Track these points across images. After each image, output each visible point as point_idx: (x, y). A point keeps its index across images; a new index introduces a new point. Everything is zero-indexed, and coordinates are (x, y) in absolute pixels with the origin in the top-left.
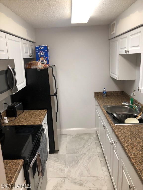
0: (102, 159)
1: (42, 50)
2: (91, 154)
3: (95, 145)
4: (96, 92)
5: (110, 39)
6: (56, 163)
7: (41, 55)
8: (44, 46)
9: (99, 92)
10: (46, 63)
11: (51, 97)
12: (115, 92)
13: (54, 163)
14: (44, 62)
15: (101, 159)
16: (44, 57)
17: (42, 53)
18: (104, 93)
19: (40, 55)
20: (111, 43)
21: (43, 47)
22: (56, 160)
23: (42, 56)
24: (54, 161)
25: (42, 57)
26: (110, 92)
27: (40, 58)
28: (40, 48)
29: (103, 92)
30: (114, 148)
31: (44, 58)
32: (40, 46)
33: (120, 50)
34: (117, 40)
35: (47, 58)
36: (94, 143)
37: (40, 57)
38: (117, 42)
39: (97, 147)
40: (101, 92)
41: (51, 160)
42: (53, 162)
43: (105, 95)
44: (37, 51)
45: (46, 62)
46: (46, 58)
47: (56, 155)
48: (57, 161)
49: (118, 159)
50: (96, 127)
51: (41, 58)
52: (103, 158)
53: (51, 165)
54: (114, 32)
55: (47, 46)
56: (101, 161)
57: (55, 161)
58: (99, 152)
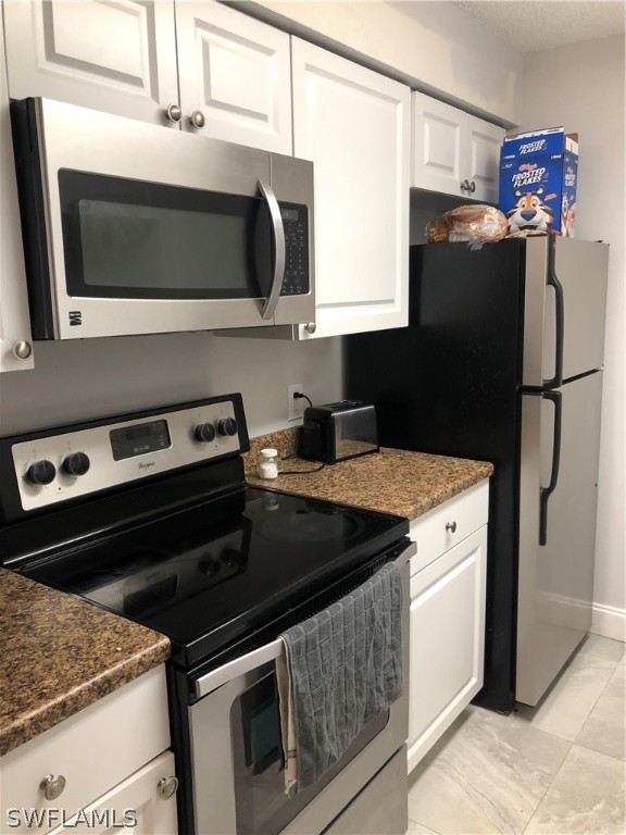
1: (532, 158)
6: (494, 769)
7: (525, 183)
8: (545, 133)
10: (544, 226)
11: (526, 399)
13: (488, 763)
14: (536, 219)
16: (540, 191)
17: (532, 174)
19: (522, 180)
21: (542, 137)
22: (504, 750)
23: (532, 188)
24: (490, 750)
25: (529, 194)
27: (520, 197)
28: (524, 149)
31: (538, 195)
32: (528, 135)
35: (554, 196)
37: (518, 194)
41: (478, 743)
42: (478, 754)
44: (510, 161)
45: (547, 218)
46: (548, 198)
47: (513, 725)
48: (502, 760)
51: (524, 198)
53: (464, 766)
55: (561, 130)
57: (495, 752)
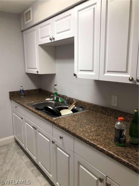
0: (33, 169)
2: (17, 167)
3: (19, 156)
4: (12, 92)
5: (22, 31)
9: (15, 92)
12: (33, 90)
15: (31, 169)
18: (22, 91)
20: (24, 35)
26: (27, 90)
29: (20, 91)
30: (57, 146)
33: (40, 40)
34: (35, 30)
36: (16, 153)
38: (35, 32)
39: (22, 157)
40: (17, 92)
43: (23, 94)
49: (68, 156)
50: (14, 135)
52: (33, 167)
54: (31, 20)
56: (32, 171)
58: (27, 162)
